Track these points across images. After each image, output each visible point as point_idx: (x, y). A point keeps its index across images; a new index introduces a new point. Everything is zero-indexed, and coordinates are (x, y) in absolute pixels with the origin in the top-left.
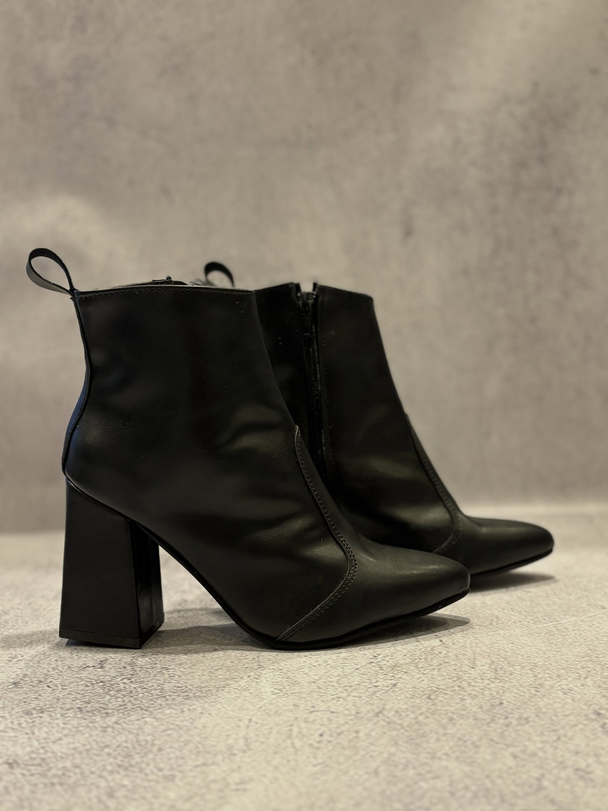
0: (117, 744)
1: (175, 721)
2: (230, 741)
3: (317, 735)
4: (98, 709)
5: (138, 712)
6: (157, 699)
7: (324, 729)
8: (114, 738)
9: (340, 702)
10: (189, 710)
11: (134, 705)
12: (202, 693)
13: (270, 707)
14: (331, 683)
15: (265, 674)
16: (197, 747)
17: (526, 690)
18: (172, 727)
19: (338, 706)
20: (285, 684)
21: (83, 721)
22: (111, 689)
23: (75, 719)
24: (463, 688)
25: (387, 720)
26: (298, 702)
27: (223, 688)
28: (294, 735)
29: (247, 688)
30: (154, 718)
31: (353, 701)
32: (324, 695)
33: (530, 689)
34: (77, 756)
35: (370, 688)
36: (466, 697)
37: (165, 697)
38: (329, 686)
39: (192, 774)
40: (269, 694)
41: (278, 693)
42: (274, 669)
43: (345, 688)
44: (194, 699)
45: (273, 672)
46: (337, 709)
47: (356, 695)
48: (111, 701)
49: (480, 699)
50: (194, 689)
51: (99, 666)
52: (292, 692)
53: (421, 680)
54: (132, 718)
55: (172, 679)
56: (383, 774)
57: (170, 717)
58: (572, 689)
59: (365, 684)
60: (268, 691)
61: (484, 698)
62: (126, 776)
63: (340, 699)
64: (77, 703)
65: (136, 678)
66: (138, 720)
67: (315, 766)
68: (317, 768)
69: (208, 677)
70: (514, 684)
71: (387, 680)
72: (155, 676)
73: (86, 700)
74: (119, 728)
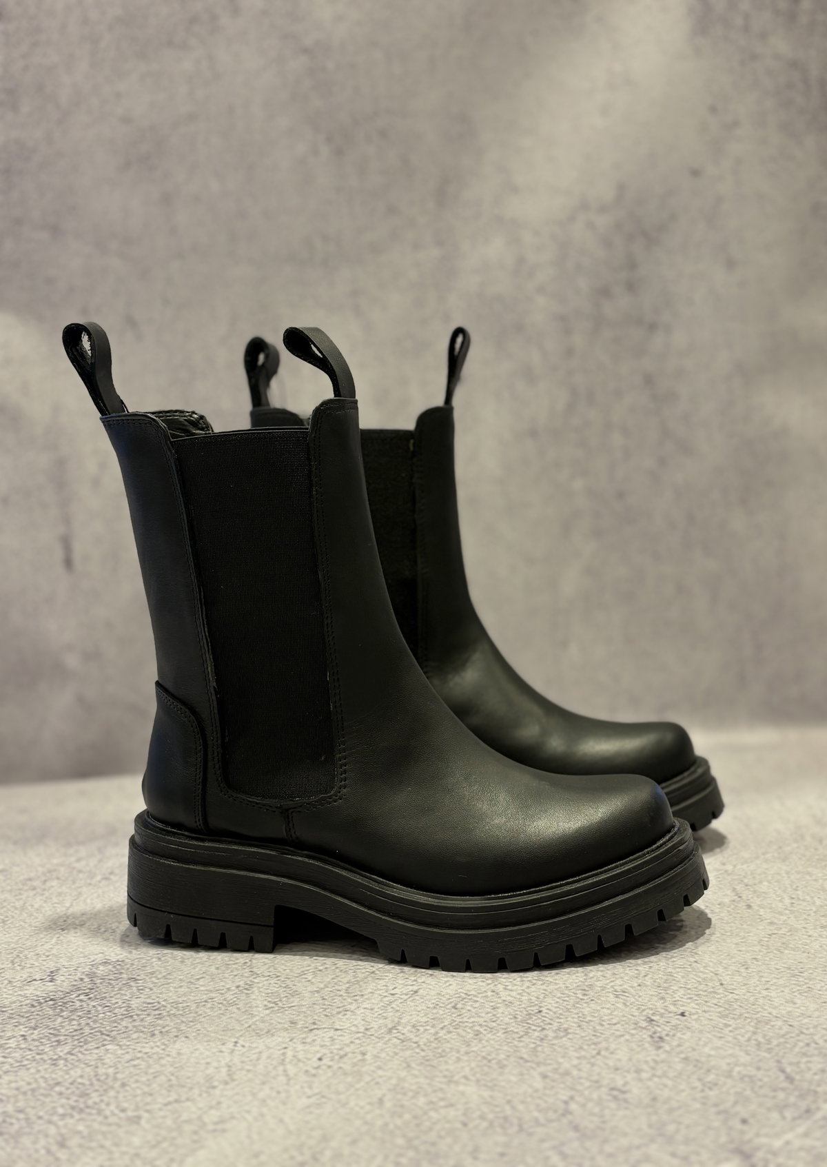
0: (70, 1081)
1: (144, 1047)
2: (210, 1071)
3: (315, 1059)
4: (46, 1036)
5: (96, 1038)
6: (122, 1019)
7: (324, 1051)
8: (67, 1072)
9: (347, 1016)
10: (161, 1032)
11: (91, 1030)
12: (178, 1010)
13: (261, 1025)
14: (338, 992)
15: (258, 983)
16: (170, 1080)
17: (572, 994)
18: (139, 1055)
19: (343, 1022)
20: (282, 996)
21: (29, 1053)
22: (64, 1009)
23: (18, 1050)
24: (497, 994)
25: (402, 1037)
26: (295, 1018)
27: (204, 1003)
28: (287, 1060)
29: (234, 1001)
30: (118, 1045)
31: (363, 1015)
32: (328, 1008)
33: (578, 992)
34: (21, 1097)
35: (386, 996)
36: (498, 1005)
37: (131, 1016)
38: (336, 995)
39: (162, 1113)
40: (260, 1009)
41: (272, 1007)
42: (269, 976)
43: (356, 998)
44: (168, 1018)
45: (268, 980)
46: (342, 1026)
47: (367, 1006)
48: (63, 1024)
49: (515, 1007)
50: (169, 1006)
51: (48, 979)
52: (290, 1005)
53: (448, 984)
54: (89, 1046)
55: (141, 993)
56: (388, 1104)
57: (138, 1043)
58: (626, 991)
59: (380, 992)
60: (260, 1006)
61: (520, 1005)
62: (81, 1119)
63: (348, 1012)
64: (20, 1030)
65: (96, 993)
66: (98, 1048)
67: (309, 1097)
68: (313, 1100)
69: (187, 990)
70: (559, 986)
71: (407, 985)
72: (120, 989)
73: (32, 1025)
74: (73, 1059)
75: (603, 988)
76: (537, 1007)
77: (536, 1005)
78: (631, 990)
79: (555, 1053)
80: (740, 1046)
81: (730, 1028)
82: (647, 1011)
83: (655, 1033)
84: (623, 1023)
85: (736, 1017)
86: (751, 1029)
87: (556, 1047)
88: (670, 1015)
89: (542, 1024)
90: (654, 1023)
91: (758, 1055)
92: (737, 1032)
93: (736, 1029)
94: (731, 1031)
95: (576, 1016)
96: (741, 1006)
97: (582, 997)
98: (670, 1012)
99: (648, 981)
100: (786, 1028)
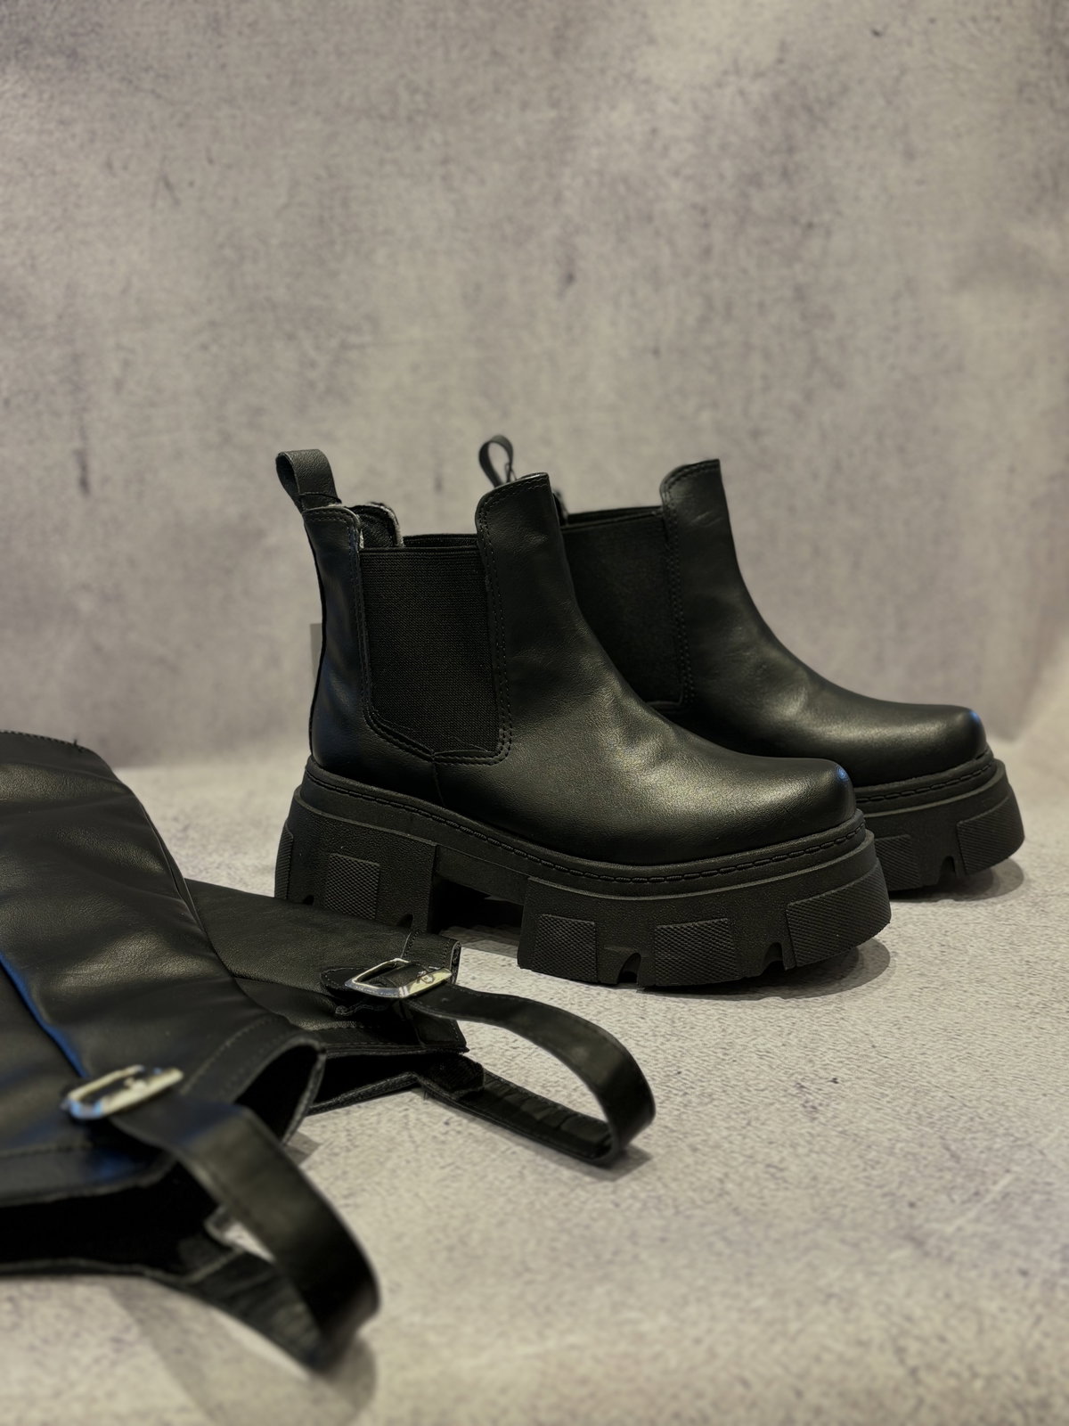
75: (745, 1047)
76: (675, 1068)
77: (674, 1065)
78: (775, 1050)
79: (701, 1123)
80: (901, 1119)
81: (888, 1099)
82: (796, 1075)
83: (807, 1102)
84: (772, 1089)
85: (893, 1085)
86: (911, 1100)
87: (702, 1116)
88: (822, 1081)
89: (683, 1088)
90: (805, 1090)
91: (920, 1131)
92: (895, 1103)
93: (894, 1099)
94: (888, 1102)
95: (719, 1079)
96: (897, 1073)
97: (722, 1057)
98: (821, 1078)
99: (794, 1042)
100: (947, 1100)
